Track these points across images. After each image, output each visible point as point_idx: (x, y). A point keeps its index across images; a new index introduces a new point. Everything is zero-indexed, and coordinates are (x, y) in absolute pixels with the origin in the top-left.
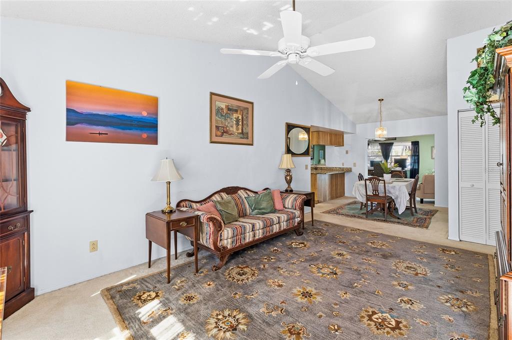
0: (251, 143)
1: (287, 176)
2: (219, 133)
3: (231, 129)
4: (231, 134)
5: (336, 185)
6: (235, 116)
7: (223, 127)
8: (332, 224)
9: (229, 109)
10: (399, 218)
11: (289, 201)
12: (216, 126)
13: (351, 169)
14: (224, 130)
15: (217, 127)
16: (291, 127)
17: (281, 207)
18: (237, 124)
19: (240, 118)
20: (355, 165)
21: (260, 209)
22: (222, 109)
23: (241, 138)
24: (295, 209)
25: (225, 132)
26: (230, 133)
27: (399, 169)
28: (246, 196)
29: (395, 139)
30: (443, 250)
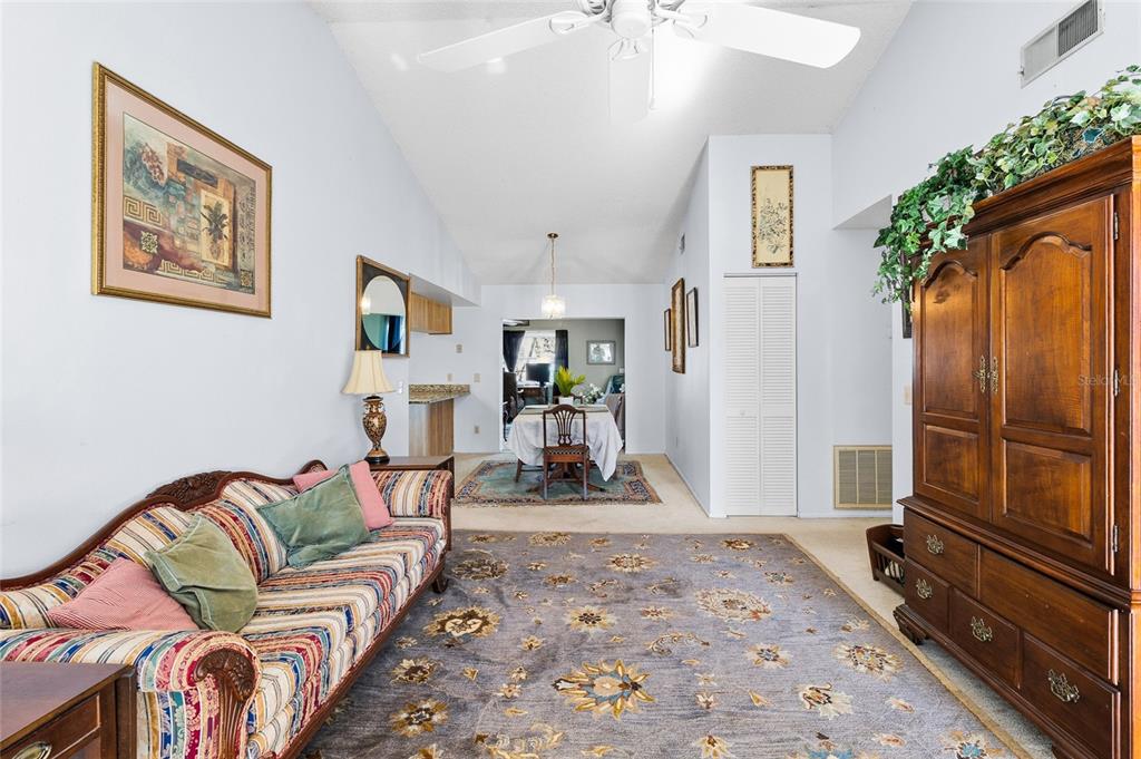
0: (264, 309)
1: (372, 415)
2: (141, 257)
3: (191, 247)
4: (192, 267)
5: (440, 427)
6: (206, 197)
7: (159, 234)
8: (493, 534)
9: (184, 167)
10: (602, 490)
11: (405, 495)
12: (126, 224)
13: (468, 386)
14: (160, 247)
15: (132, 231)
16: (371, 272)
17: (384, 518)
18: (216, 232)
19: (226, 210)
20: (477, 378)
21: (320, 541)
22: (153, 157)
23: (229, 286)
24: (431, 516)
25: (165, 256)
26: (187, 262)
27: (535, 384)
28: (260, 502)
29: (527, 323)
30: (730, 543)
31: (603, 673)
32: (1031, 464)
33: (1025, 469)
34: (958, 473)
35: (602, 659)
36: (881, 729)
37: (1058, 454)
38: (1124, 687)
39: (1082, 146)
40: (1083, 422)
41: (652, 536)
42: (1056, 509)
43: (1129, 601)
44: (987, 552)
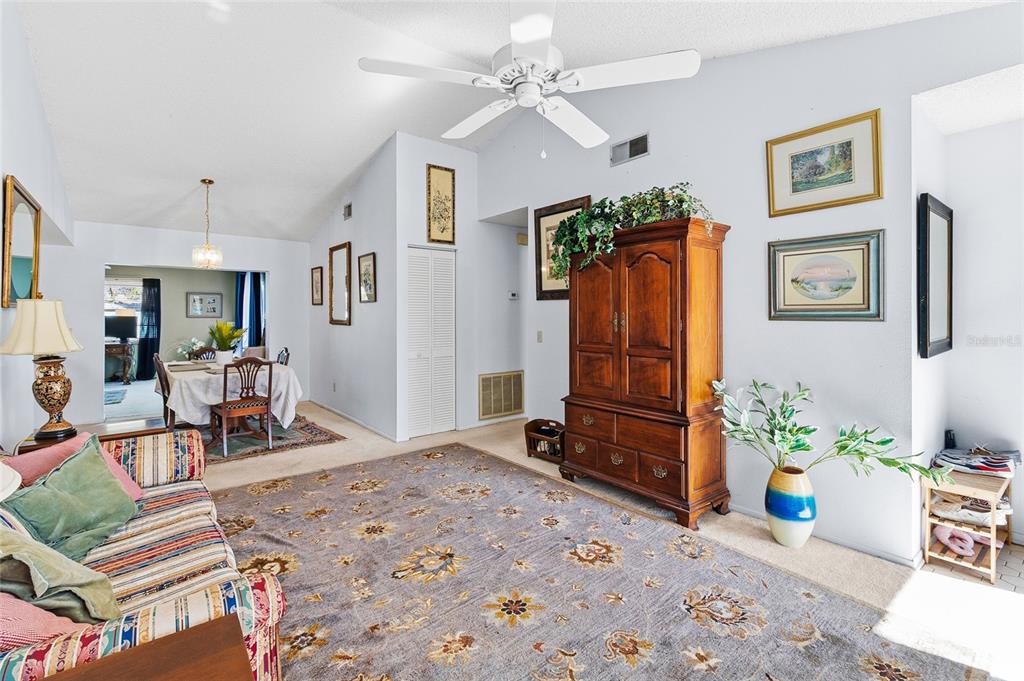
1: (48, 379)
10: (280, 439)
30: (428, 456)
31: (421, 557)
32: (643, 366)
33: (639, 370)
34: (601, 377)
35: (412, 550)
36: (588, 525)
37: (655, 360)
38: (686, 462)
39: (669, 214)
40: (668, 345)
41: (365, 464)
42: (655, 387)
43: (688, 421)
44: (620, 416)
